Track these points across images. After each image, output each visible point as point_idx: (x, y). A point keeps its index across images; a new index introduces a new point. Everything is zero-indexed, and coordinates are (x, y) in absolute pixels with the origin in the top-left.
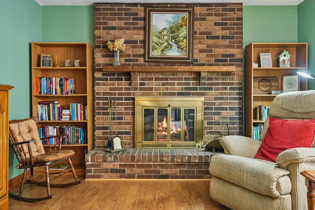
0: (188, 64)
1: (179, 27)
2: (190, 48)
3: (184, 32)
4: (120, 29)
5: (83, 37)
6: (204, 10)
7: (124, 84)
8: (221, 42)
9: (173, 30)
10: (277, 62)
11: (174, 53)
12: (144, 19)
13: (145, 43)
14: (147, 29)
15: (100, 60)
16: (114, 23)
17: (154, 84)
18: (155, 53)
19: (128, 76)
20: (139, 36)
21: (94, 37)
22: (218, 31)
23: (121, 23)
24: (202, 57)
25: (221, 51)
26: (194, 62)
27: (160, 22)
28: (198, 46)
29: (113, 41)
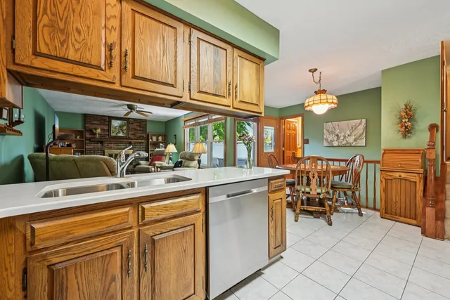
0: (127, 139)
1: (123, 126)
2: (128, 133)
3: (125, 128)
4: (98, 124)
5: (79, 126)
6: (132, 121)
7: (99, 145)
8: (139, 132)
9: (121, 127)
10: (158, 139)
11: (121, 135)
12: (109, 122)
13: (109, 130)
14: (109, 125)
15: (88, 135)
16: (95, 122)
17: (113, 145)
18: (114, 134)
19: (102, 143)
20: (106, 128)
21: (85, 127)
22: (138, 128)
23: (98, 122)
24: (132, 137)
25: (139, 135)
26: (129, 138)
27: (115, 123)
28: (130, 133)
29: (96, 129)
